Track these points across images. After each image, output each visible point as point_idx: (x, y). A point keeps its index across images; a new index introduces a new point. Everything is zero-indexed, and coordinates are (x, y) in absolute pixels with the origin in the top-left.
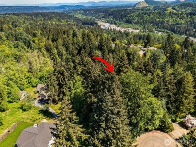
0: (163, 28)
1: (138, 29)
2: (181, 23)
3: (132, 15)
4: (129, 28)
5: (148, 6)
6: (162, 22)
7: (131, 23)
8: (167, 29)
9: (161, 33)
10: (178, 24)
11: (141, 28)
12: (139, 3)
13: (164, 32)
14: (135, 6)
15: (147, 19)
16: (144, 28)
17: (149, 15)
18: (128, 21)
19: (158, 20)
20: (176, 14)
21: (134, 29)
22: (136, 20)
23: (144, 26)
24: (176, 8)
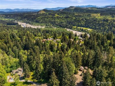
0: (56, 25)
1: (43, 26)
2: (63, 22)
3: (39, 18)
4: (38, 25)
5: (45, 12)
6: (55, 22)
7: (38, 22)
8: (58, 25)
9: (55, 28)
10: (62, 23)
11: (45, 25)
12: (40, 11)
13: (56, 27)
14: (38, 12)
15: (47, 20)
16: (46, 25)
17: (48, 18)
18: (37, 22)
19: (52, 21)
20: (60, 18)
21: (41, 26)
22: (41, 21)
23: (47, 25)
24: (59, 14)
